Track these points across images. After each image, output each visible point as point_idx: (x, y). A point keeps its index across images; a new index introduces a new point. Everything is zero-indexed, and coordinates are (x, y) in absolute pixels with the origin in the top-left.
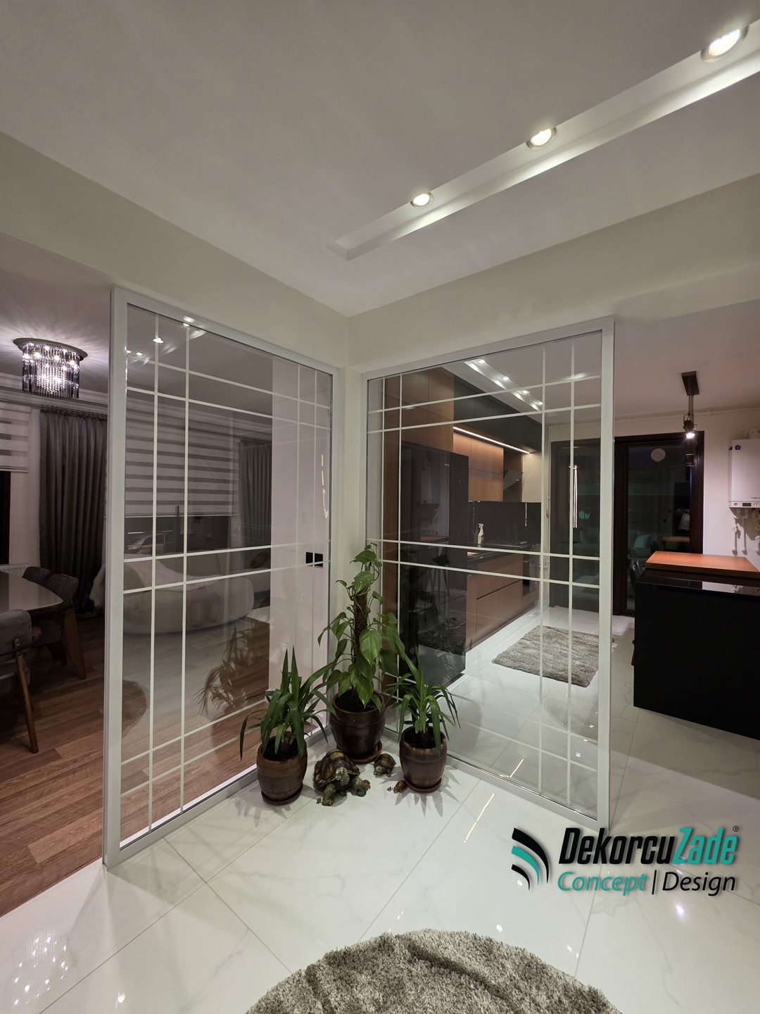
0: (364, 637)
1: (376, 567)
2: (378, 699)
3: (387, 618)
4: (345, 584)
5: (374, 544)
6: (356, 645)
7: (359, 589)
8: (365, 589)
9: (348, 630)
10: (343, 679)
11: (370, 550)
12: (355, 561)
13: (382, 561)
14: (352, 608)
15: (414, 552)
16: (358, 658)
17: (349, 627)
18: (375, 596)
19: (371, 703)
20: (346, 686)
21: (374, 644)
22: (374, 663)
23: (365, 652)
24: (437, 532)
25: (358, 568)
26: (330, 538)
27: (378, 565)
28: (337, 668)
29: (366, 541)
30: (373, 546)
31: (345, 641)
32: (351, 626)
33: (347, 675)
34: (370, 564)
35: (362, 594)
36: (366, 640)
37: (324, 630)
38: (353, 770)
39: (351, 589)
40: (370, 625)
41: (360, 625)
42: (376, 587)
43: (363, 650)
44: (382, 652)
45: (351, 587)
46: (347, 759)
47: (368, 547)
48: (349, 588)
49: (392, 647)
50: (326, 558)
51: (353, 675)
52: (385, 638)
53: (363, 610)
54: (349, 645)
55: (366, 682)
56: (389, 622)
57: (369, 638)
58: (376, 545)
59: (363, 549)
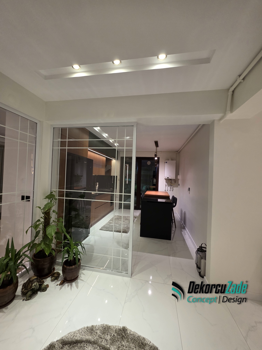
0: (48, 228)
1: (54, 200)
2: (54, 251)
3: (59, 219)
4: (40, 208)
5: (54, 191)
6: (44, 232)
7: (46, 210)
8: (49, 209)
9: (41, 226)
10: (38, 246)
11: (52, 194)
12: (45, 198)
13: (57, 198)
14: (43, 217)
15: (71, 194)
16: (45, 237)
17: (41, 225)
18: (54, 211)
19: (50, 254)
20: (39, 249)
21: (52, 230)
22: (52, 238)
23: (48, 234)
24: (81, 186)
25: (46, 201)
26: (34, 189)
27: (56, 199)
28: (35, 242)
29: (51, 190)
30: (54, 192)
31: (39, 231)
32: (42, 225)
33: (40, 244)
34: (52, 199)
35: (48, 211)
36: (49, 229)
37: (29, 228)
38: (41, 282)
39: (43, 210)
40: (51, 223)
41: (47, 223)
42: (55, 208)
43: (47, 233)
44: (56, 233)
45: (43, 209)
46: (39, 278)
47: (51, 193)
48: (42, 209)
49: (60, 231)
50: (31, 198)
51: (42, 244)
52: (57, 227)
53: (48, 217)
54: (41, 232)
55: (48, 246)
56: (60, 221)
57: (50, 228)
58: (55, 192)
59: (49, 193)
